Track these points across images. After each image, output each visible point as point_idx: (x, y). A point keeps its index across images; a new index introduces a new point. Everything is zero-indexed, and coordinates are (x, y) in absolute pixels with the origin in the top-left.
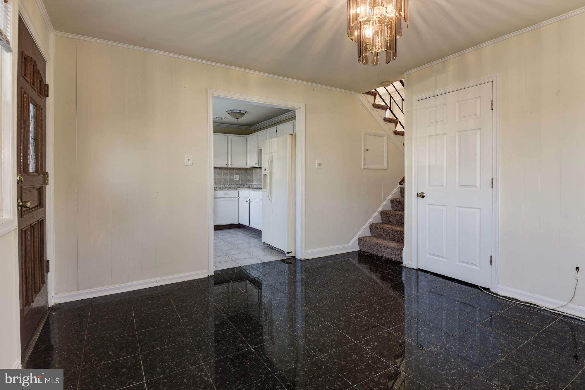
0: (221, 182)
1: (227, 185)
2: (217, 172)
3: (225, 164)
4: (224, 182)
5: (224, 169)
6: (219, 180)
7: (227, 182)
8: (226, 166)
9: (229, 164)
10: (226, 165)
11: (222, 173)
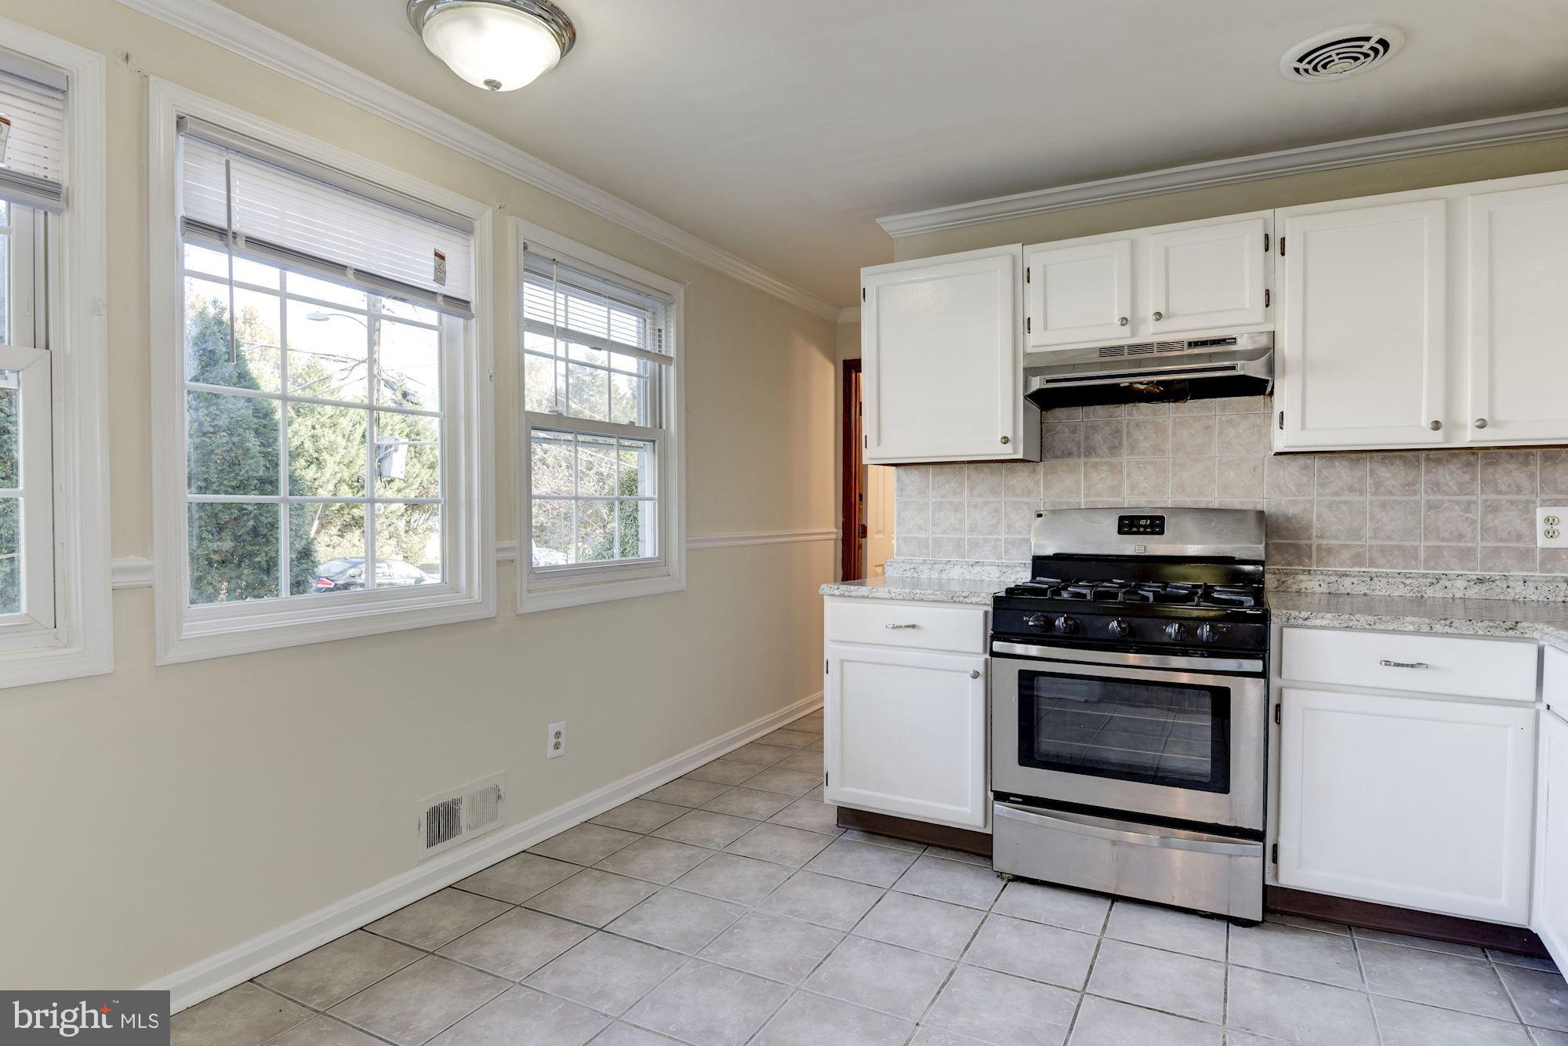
0: (1409, 555)
1: (1461, 583)
2: (1378, 485)
3: (1425, 422)
4: (1435, 554)
5: (1438, 461)
6: (1390, 538)
7: (1465, 555)
8: (1436, 440)
9: (1468, 414)
10: (1436, 426)
11: (1415, 492)
